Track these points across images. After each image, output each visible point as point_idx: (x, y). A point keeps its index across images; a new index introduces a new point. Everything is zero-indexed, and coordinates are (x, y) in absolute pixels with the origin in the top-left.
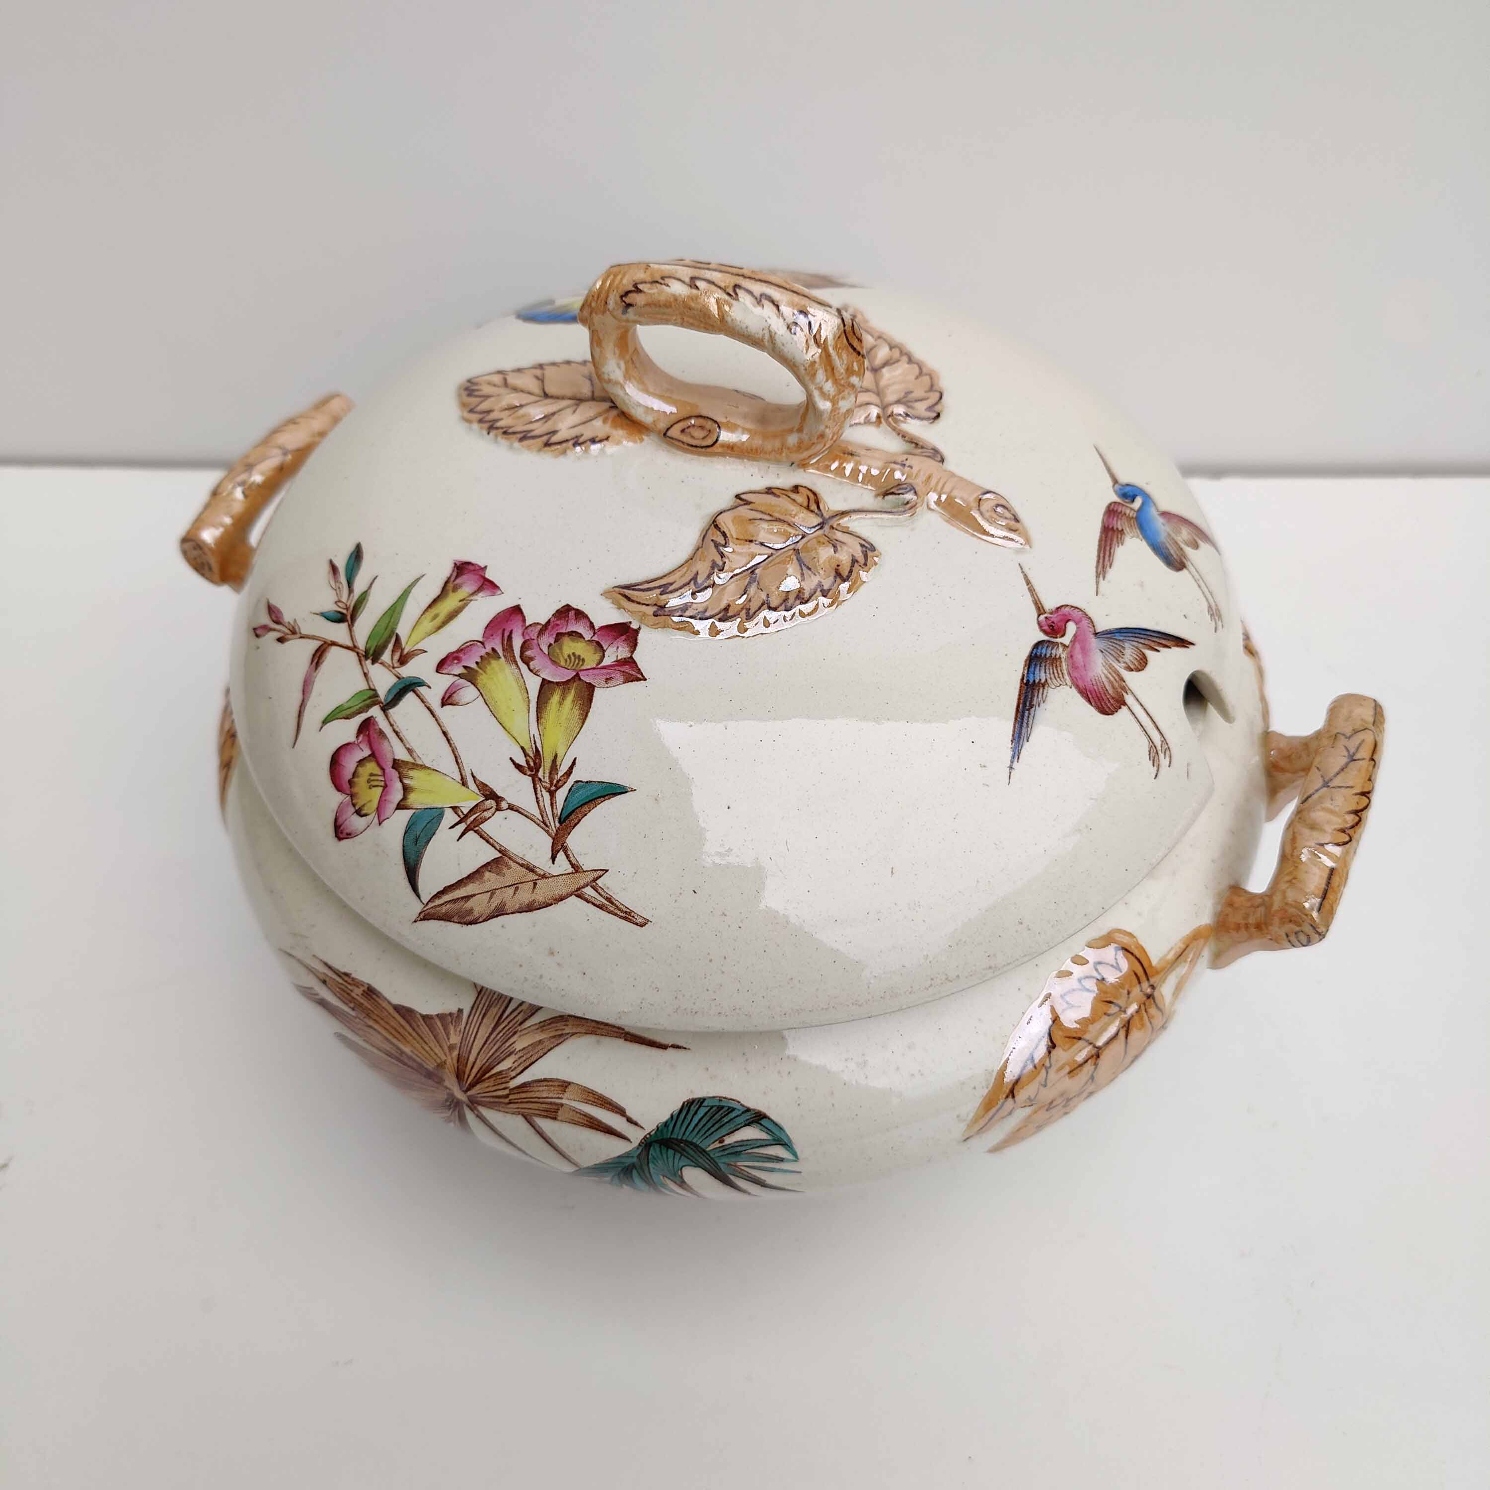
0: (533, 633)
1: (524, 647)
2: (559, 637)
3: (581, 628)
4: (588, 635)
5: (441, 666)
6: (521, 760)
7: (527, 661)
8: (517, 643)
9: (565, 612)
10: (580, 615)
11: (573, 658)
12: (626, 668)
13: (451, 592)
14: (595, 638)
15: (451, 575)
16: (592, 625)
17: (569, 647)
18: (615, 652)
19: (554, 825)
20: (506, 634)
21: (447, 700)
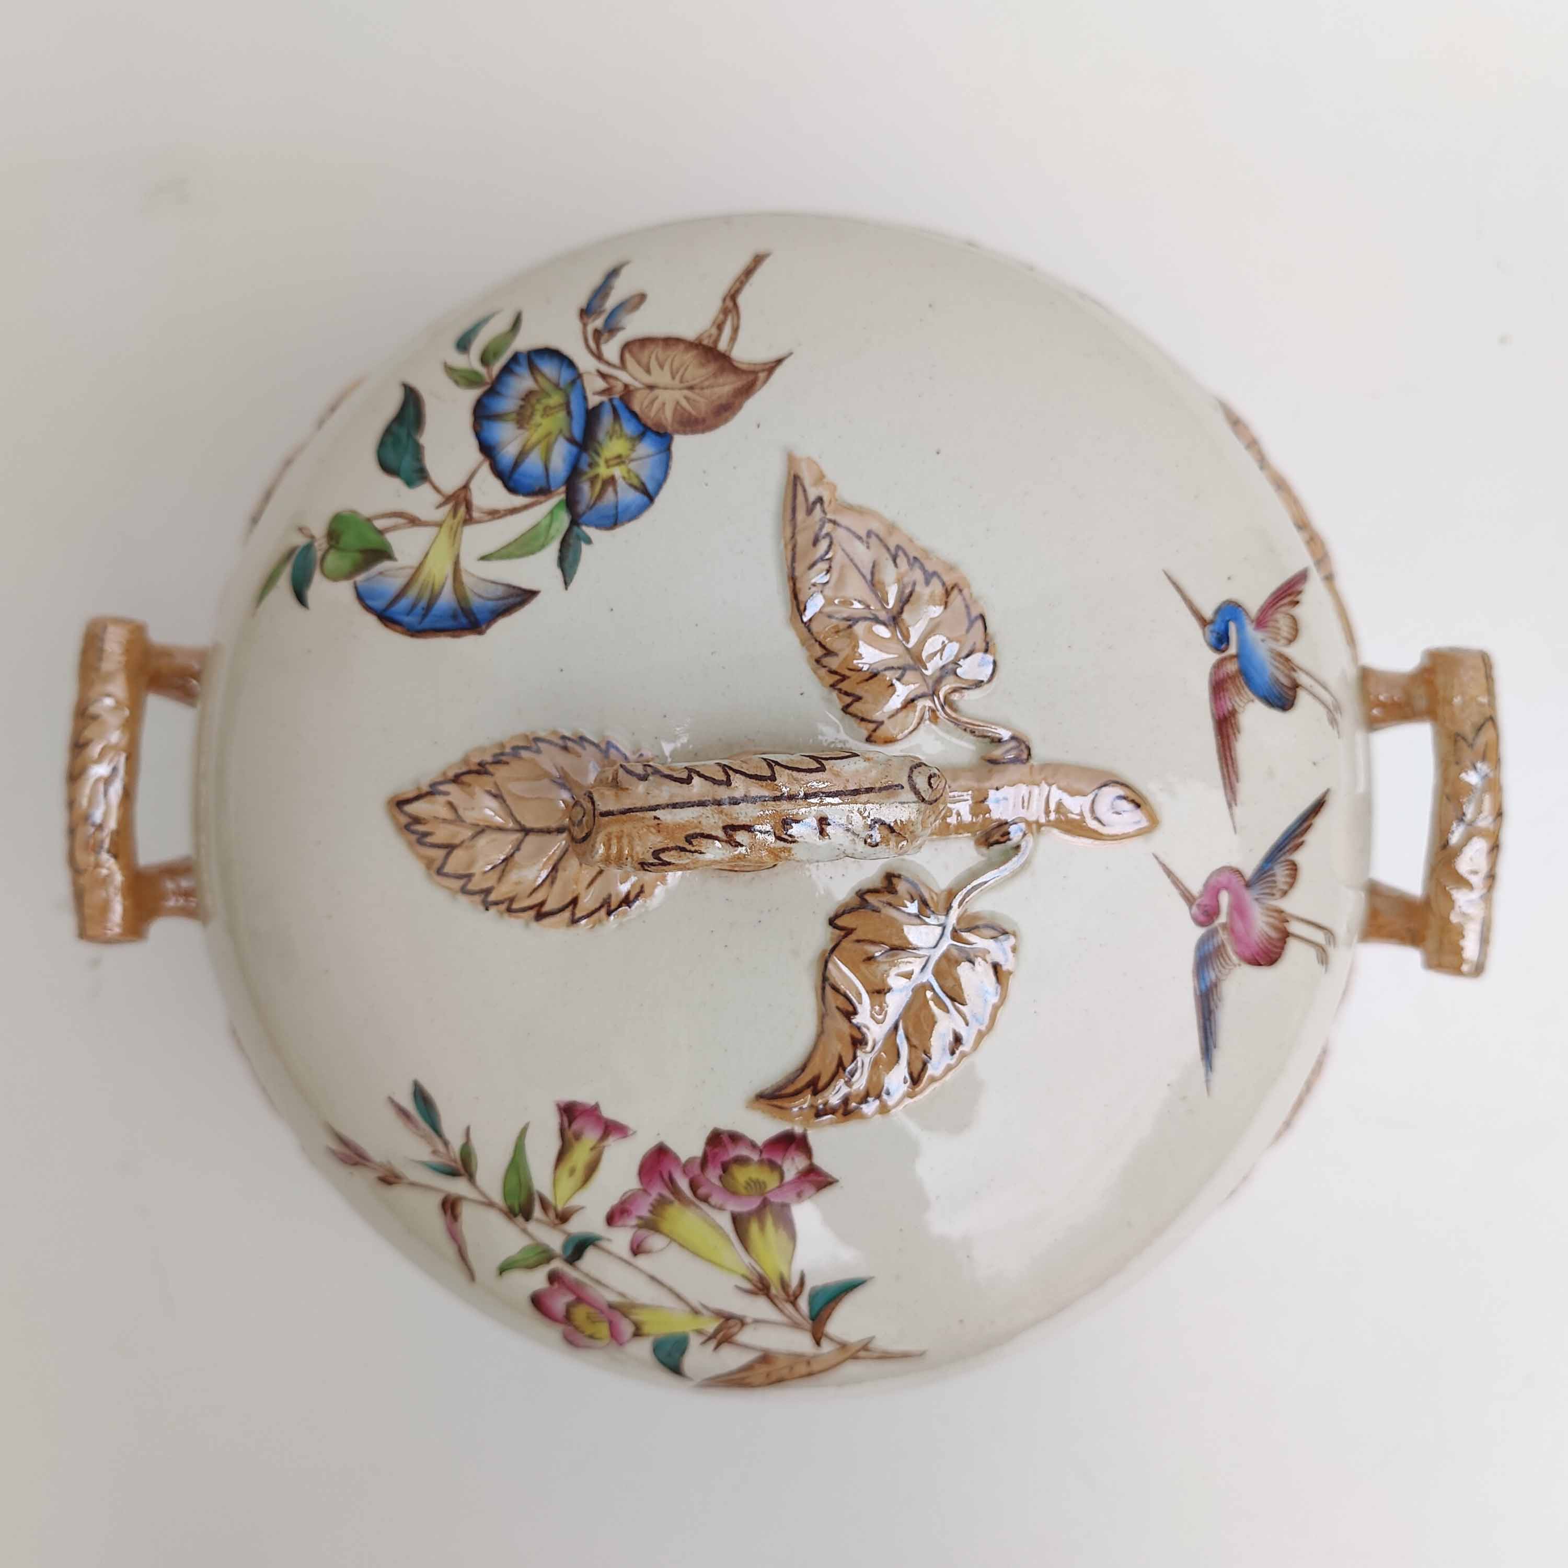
0: (696, 1170)
1: (694, 1186)
2: (725, 1167)
3: (744, 1151)
4: (755, 1157)
5: (611, 1220)
6: (748, 1286)
7: (705, 1200)
8: (683, 1184)
9: (716, 1139)
10: (735, 1138)
11: (752, 1184)
12: (812, 1177)
13: (573, 1140)
14: (765, 1156)
15: (562, 1120)
16: (753, 1145)
17: (742, 1175)
18: (792, 1166)
19: (808, 1324)
20: (666, 1177)
21: (637, 1249)
